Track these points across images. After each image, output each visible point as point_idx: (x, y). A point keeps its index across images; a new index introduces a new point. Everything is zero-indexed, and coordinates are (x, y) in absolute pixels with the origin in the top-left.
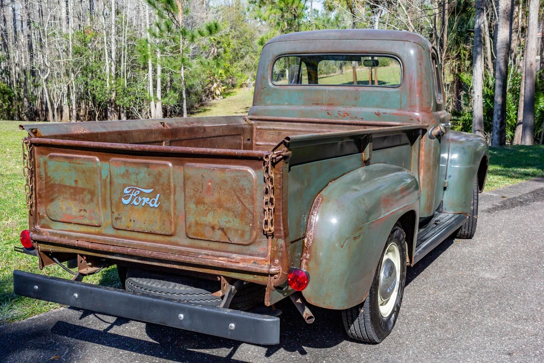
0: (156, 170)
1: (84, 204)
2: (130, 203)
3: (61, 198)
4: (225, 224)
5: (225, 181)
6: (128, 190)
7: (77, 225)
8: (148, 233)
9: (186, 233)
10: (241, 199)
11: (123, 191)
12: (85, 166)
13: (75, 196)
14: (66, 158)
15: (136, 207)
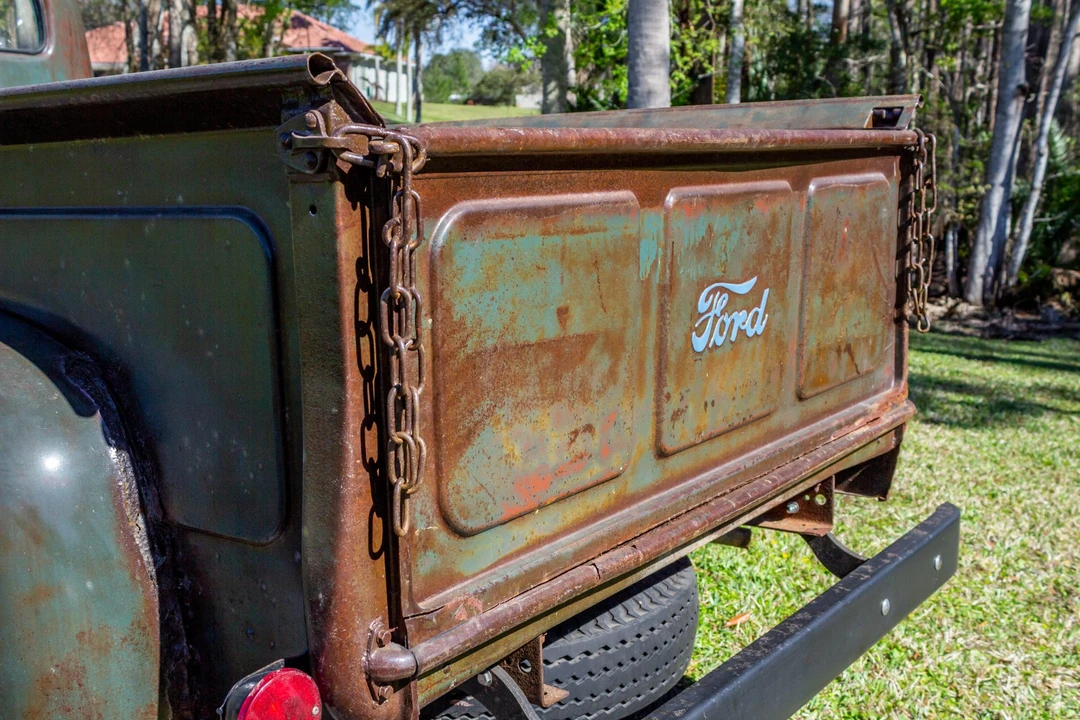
1: (587, 402)
2: (708, 344)
6: (706, 300)
10: (877, 255)
11: (696, 306)
12: (601, 235)
13: (558, 378)
14: (535, 213)
15: (718, 352)
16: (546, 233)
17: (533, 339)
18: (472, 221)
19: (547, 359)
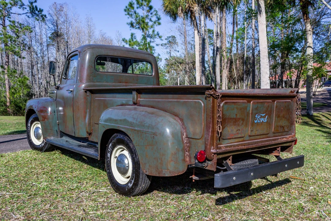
0: (267, 105)
1: (239, 126)
3: (229, 126)
4: (284, 124)
5: (286, 107)
9: (273, 131)
10: (289, 113)
11: (255, 117)
12: (242, 106)
13: (235, 123)
14: (233, 102)
15: (259, 123)
16: (235, 105)
17: (232, 117)
18: (226, 103)
19: (234, 120)
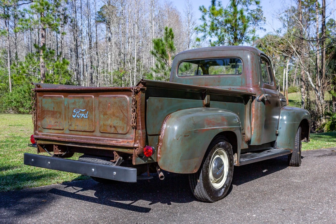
0: (87, 100)
1: (57, 119)
2: (76, 117)
3: (47, 117)
4: (116, 124)
5: (116, 103)
6: (75, 111)
7: (53, 130)
8: (83, 131)
9: (100, 130)
10: (123, 111)
11: (73, 111)
12: (58, 100)
14: (50, 97)
15: (78, 119)
16: (52, 99)
17: (50, 110)
18: (44, 97)
19: (52, 113)
